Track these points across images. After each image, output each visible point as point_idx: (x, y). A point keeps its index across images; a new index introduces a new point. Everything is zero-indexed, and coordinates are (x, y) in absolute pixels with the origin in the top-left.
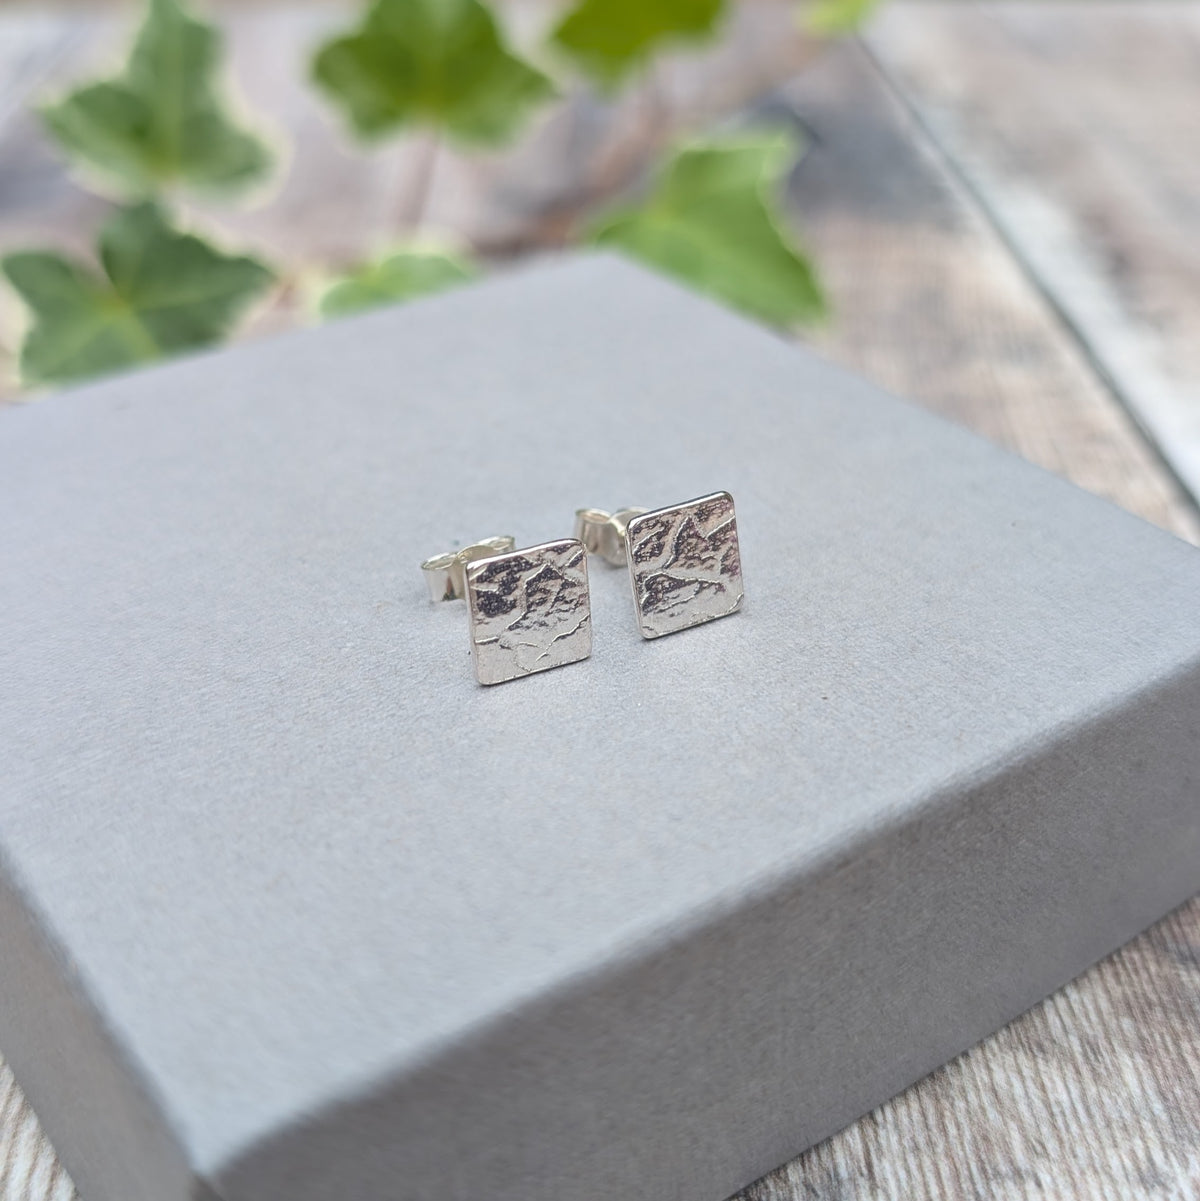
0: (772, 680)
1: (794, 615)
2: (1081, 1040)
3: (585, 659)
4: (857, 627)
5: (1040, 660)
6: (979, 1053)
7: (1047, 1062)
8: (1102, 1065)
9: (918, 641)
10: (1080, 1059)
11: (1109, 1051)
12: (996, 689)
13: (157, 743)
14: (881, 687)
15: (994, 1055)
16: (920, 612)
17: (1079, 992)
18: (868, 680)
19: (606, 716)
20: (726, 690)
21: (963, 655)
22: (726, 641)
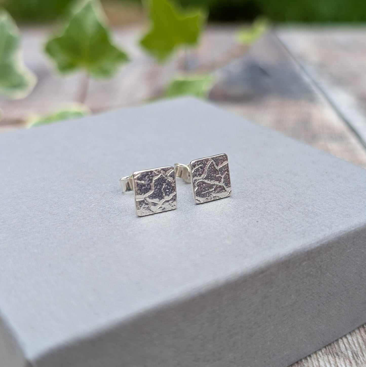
0: (239, 216)
1: (248, 198)
2: (352, 352)
3: (175, 209)
4: (270, 201)
5: (334, 212)
6: (315, 356)
7: (339, 359)
8: (360, 360)
9: (291, 206)
10: (351, 358)
11: (362, 356)
12: (318, 220)
13: (24, 232)
14: (277, 219)
15: (320, 356)
16: (292, 198)
17: (351, 337)
18: (273, 217)
19: (181, 226)
20: (223, 219)
21: (306, 210)
22: (224, 205)
